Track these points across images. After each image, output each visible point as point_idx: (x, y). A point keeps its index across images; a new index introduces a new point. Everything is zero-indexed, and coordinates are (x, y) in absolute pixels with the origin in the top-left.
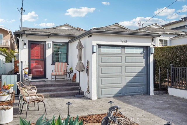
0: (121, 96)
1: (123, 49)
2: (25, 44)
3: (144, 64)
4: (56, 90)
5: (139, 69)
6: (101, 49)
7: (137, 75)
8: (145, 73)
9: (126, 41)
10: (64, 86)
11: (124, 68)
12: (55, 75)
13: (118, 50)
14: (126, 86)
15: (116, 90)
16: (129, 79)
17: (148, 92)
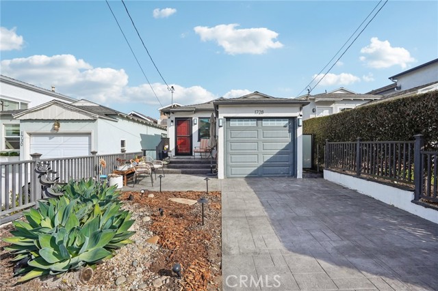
0: (257, 177)
1: (259, 122)
2: (172, 121)
3: (289, 140)
4: (191, 167)
5: (282, 146)
6: (231, 122)
7: (279, 153)
8: (290, 150)
9: (262, 112)
10: (203, 163)
11: (261, 144)
12: (201, 152)
13: (252, 123)
14: (263, 166)
15: (250, 170)
16: (268, 157)
17: (294, 174)
